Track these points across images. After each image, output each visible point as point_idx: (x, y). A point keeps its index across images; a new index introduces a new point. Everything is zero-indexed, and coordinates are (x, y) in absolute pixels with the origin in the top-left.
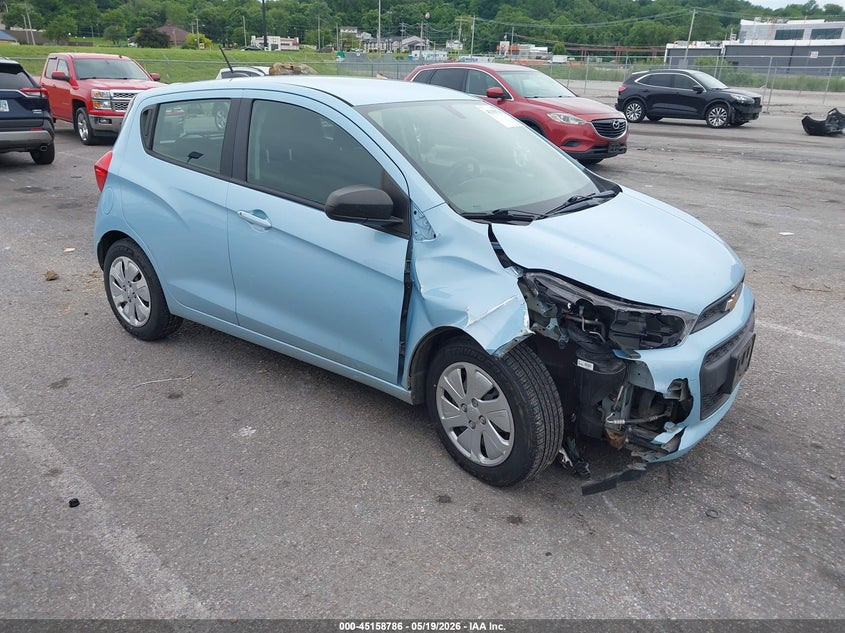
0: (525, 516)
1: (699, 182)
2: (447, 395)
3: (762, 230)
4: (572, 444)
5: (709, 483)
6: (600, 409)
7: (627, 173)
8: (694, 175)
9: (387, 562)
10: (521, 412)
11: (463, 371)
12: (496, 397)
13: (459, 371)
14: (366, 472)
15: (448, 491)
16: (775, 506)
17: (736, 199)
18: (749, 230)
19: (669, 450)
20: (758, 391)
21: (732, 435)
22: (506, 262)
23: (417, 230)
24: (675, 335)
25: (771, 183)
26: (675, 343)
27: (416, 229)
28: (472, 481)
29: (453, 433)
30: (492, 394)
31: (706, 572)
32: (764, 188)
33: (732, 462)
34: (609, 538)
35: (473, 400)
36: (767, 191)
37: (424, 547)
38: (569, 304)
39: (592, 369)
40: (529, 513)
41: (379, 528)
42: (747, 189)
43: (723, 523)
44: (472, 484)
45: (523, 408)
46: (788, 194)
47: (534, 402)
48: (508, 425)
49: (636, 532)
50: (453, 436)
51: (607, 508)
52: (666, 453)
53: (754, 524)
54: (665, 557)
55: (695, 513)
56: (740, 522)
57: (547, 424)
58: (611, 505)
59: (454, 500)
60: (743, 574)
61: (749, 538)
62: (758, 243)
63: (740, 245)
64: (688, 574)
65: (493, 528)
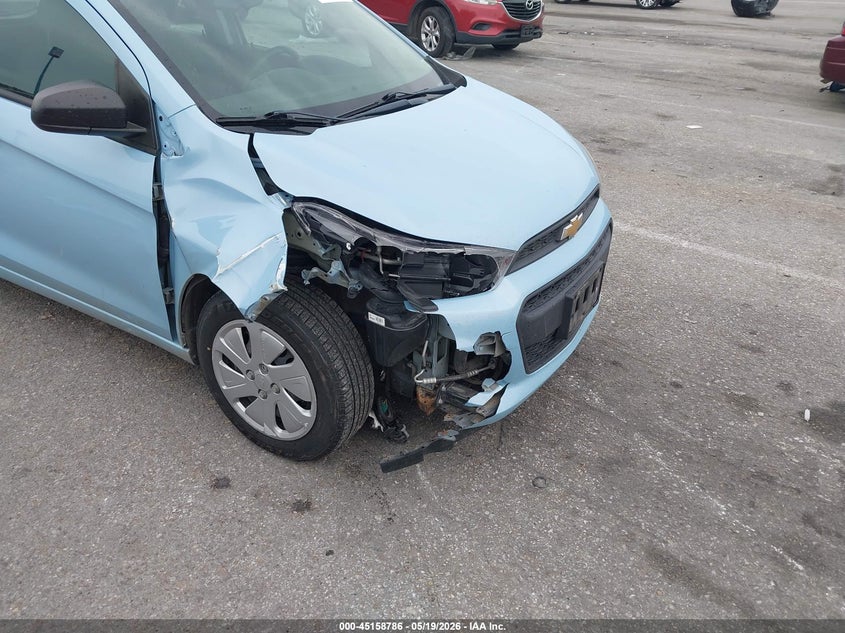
0: (317, 499)
1: (616, 69)
2: (226, 360)
3: (670, 123)
4: (384, 406)
5: (545, 440)
6: (410, 365)
7: (542, 60)
8: (612, 62)
9: (121, 579)
10: (324, 379)
11: (245, 330)
12: (290, 360)
13: (239, 331)
14: (134, 451)
15: (229, 471)
16: (615, 467)
17: (650, 88)
18: (657, 123)
19: (485, 415)
20: (627, 317)
21: (586, 376)
22: (270, 188)
23: (167, 143)
24: (488, 277)
25: (689, 70)
26: (487, 286)
27: (165, 142)
28: (265, 455)
29: (239, 404)
30: (285, 357)
31: (514, 565)
32: (681, 75)
33: (578, 412)
34: (410, 526)
35: (261, 365)
36: (683, 79)
37: (177, 553)
38: (348, 244)
39: (383, 324)
40: (321, 496)
41: (125, 530)
42: (664, 76)
43: (549, 494)
44: (263, 460)
45: (325, 373)
46: (704, 82)
47: (338, 364)
48: (308, 392)
49: (445, 514)
50: (240, 407)
51: (418, 482)
52: (482, 417)
53: (585, 494)
54: (471, 547)
55: (520, 484)
56: (570, 492)
57: (356, 387)
58: (423, 477)
59: (234, 483)
60: (558, 564)
61: (575, 513)
62: (663, 138)
63: (644, 141)
64: (493, 568)
65: (271, 518)
